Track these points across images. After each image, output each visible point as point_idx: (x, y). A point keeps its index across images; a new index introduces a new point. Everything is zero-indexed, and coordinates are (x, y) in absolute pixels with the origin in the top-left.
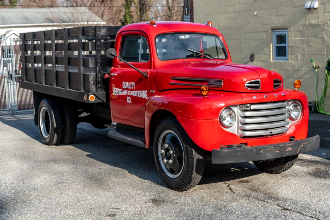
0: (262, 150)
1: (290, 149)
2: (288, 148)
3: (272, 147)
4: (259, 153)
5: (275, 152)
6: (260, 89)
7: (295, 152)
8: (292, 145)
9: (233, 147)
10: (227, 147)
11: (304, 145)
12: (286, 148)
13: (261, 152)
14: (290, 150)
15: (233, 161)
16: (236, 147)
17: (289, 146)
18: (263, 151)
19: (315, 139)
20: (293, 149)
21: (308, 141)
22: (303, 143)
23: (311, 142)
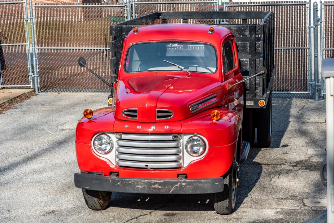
0: (120, 182)
1: (157, 186)
2: (154, 185)
3: (132, 181)
4: (116, 185)
5: (137, 186)
6: (137, 119)
7: (167, 191)
8: (160, 183)
9: (93, 174)
10: (88, 172)
11: (181, 185)
12: (151, 185)
13: (118, 184)
14: (158, 188)
15: (88, 187)
16: (96, 174)
17: (155, 183)
18: (121, 184)
19: (203, 181)
20: (163, 187)
21: (188, 182)
22: (179, 183)
23: (195, 184)
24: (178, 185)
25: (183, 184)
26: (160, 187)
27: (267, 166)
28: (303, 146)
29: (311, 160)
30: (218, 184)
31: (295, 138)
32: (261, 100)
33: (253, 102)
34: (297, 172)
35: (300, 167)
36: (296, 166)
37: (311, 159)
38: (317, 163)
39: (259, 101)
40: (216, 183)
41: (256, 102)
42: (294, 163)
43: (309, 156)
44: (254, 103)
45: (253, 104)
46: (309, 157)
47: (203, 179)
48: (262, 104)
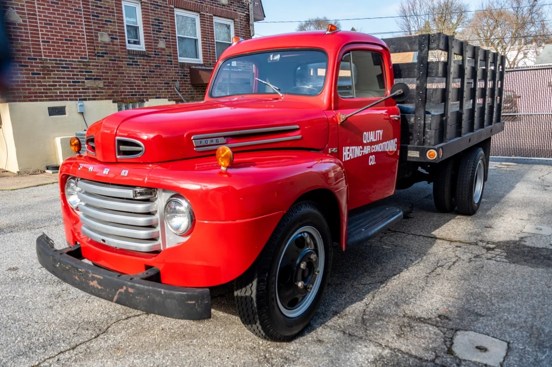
0: (59, 263)
1: (96, 284)
2: (92, 281)
3: (69, 266)
5: (74, 277)
6: (95, 154)
7: (108, 296)
8: (100, 279)
11: (126, 291)
12: (89, 280)
14: (98, 288)
17: (93, 279)
18: (59, 266)
19: (163, 293)
20: (102, 288)
21: (138, 289)
22: (125, 288)
23: (149, 295)
24: (122, 290)
25: (131, 290)
26: (100, 287)
27: (449, 242)
28: (521, 219)
29: (523, 243)
30: (194, 304)
31: (517, 207)
32: (431, 150)
33: (418, 152)
34: (486, 261)
35: (497, 253)
36: (493, 249)
37: (523, 241)
38: (530, 249)
39: (428, 152)
40: (189, 302)
41: (423, 152)
42: (493, 243)
43: (522, 235)
44: (420, 155)
45: (418, 156)
46: (522, 238)
47: (164, 289)
48: (432, 157)
